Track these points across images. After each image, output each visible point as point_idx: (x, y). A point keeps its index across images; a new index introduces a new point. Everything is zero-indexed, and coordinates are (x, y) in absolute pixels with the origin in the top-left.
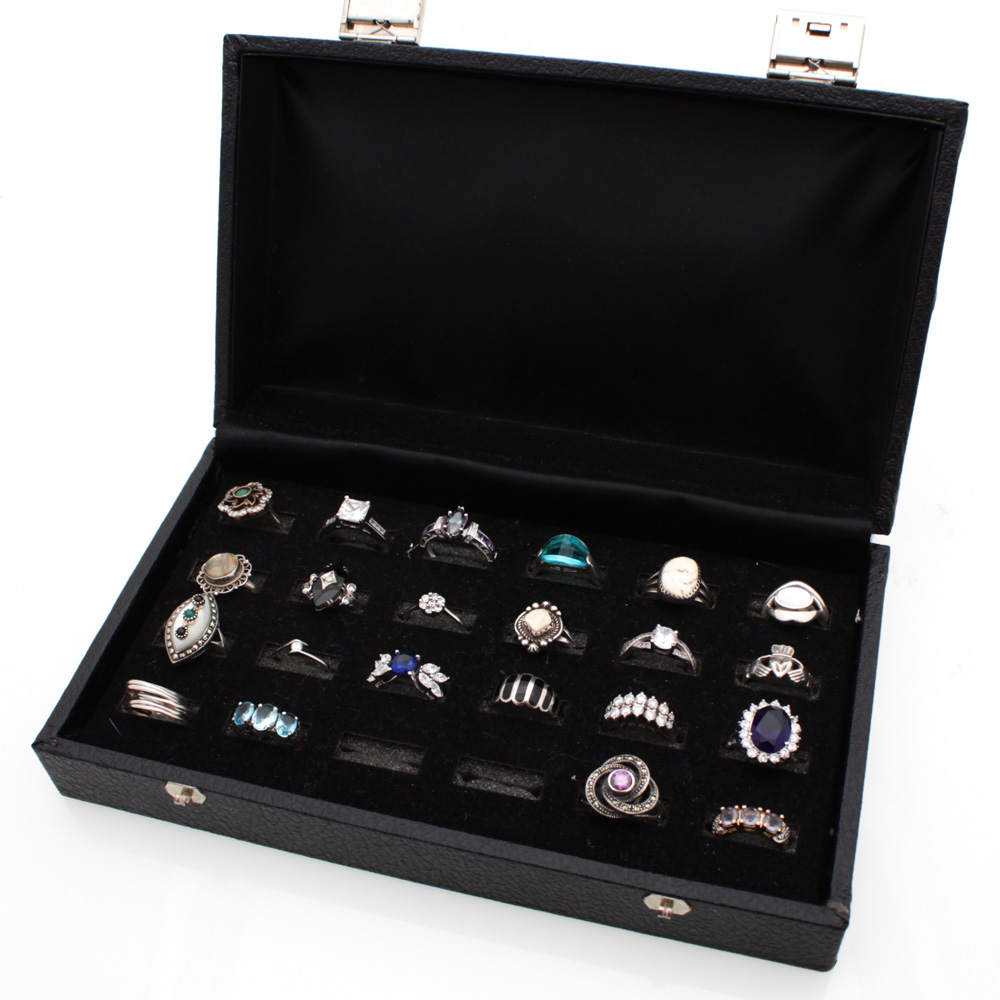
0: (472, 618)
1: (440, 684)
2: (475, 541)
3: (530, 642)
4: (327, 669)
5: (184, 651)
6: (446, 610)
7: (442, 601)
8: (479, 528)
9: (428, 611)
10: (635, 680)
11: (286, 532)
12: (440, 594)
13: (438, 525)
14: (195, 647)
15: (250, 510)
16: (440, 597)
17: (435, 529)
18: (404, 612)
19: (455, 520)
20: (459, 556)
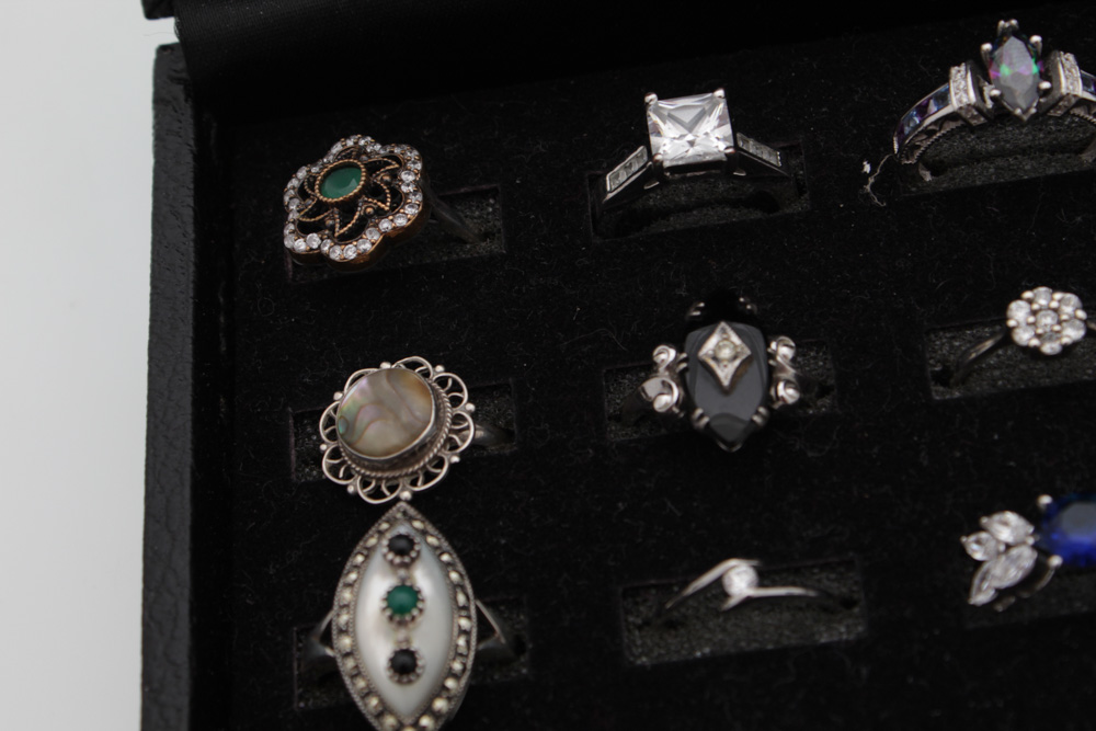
2: (1082, 102)
4: (829, 607)
5: (427, 709)
7: (1070, 304)
8: (1082, 65)
9: (1049, 348)
11: (495, 247)
12: (1055, 288)
13: (961, 90)
14: (450, 683)
15: (385, 225)
16: (1058, 296)
17: (954, 104)
18: (943, 361)
19: (1010, 65)
20: (1002, 153)
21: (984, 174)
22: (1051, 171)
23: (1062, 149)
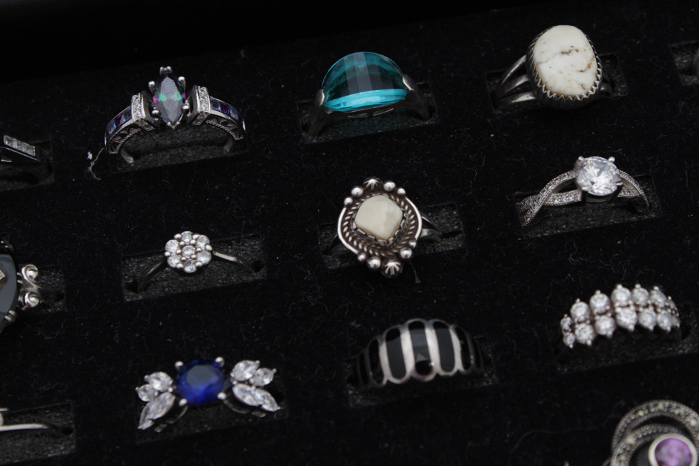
0: (253, 247)
1: (266, 388)
2: (212, 117)
3: (384, 260)
4: (55, 434)
6: (218, 254)
7: (203, 242)
8: (211, 93)
9: (188, 269)
10: (571, 259)
12: (194, 232)
13: (138, 110)
16: (196, 236)
17: (134, 119)
18: (134, 277)
19: (167, 95)
20: (174, 146)
21: (163, 159)
22: (203, 157)
23: (212, 143)
